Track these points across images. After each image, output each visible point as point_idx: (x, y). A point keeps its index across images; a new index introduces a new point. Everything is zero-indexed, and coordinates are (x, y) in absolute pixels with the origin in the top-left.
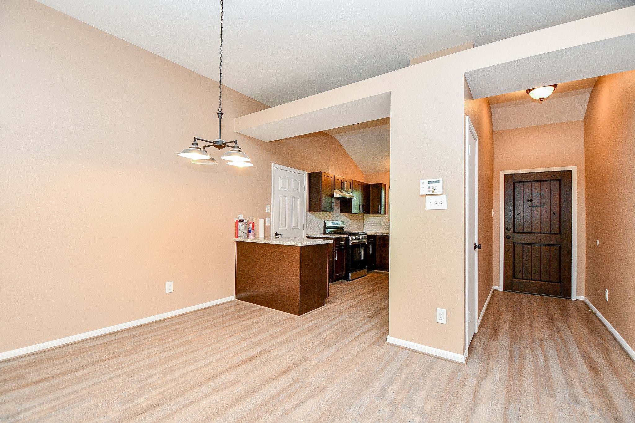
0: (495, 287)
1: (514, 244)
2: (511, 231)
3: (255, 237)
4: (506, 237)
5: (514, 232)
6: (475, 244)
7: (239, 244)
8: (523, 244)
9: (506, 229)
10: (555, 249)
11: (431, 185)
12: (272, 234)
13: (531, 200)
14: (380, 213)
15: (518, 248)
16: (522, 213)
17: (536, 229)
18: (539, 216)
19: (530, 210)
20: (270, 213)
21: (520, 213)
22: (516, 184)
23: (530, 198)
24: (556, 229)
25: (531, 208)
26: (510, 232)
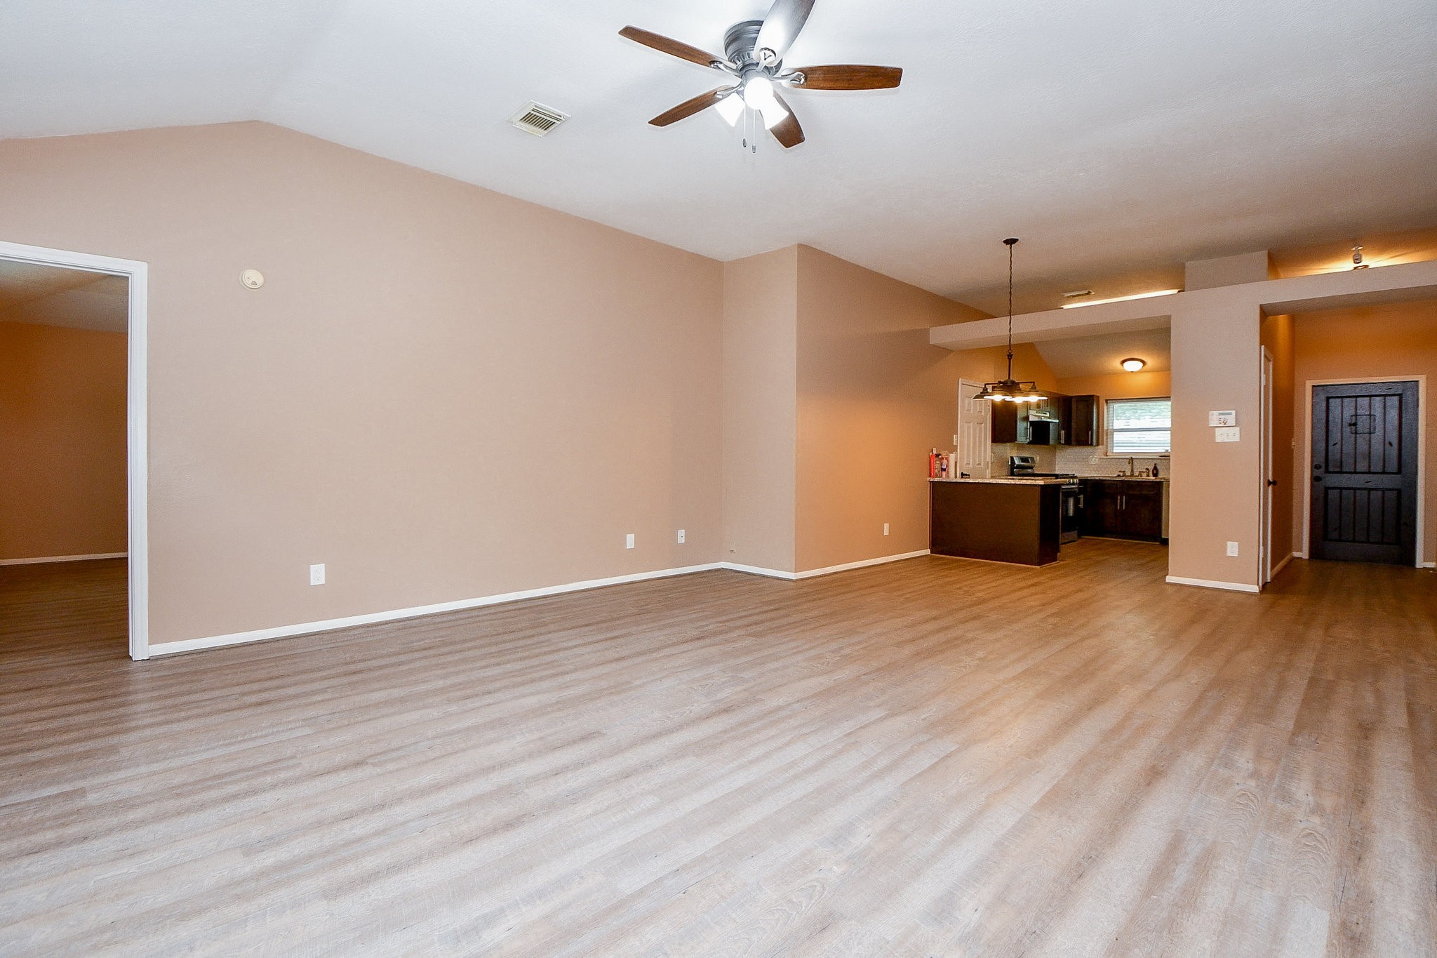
0: (1296, 554)
1: (1327, 489)
2: (1322, 470)
3: (948, 476)
4: (1315, 479)
5: (1327, 471)
6: (1269, 480)
7: (934, 485)
8: (1341, 489)
9: (1315, 467)
10: (1391, 496)
11: (1221, 417)
12: (959, 474)
13: (1355, 424)
14: (1092, 445)
15: (1333, 495)
16: (1339, 443)
17: (1362, 466)
18: (1366, 447)
19: (1353, 439)
20: (957, 446)
21: (1336, 444)
22: (1330, 400)
23: (1353, 422)
24: (1392, 465)
25: (1354, 435)
26: (1319, 472)
